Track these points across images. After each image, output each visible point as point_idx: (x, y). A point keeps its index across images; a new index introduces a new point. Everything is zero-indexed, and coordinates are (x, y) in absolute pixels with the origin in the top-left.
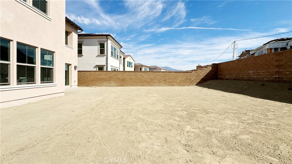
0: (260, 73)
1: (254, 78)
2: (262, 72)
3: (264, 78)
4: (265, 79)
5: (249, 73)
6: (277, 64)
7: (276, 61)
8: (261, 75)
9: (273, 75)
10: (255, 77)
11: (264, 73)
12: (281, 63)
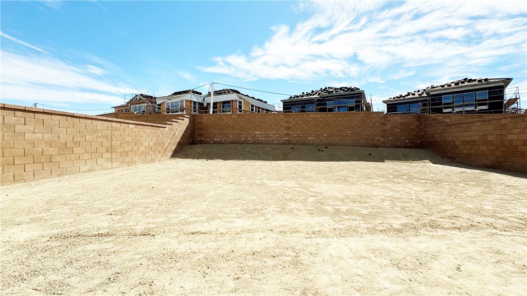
0: (270, 134)
1: (262, 140)
2: (272, 134)
3: (274, 140)
4: (275, 142)
5: (256, 134)
6: (286, 125)
7: (286, 122)
8: (270, 137)
9: (283, 138)
10: (264, 139)
11: (274, 134)
12: (290, 125)
